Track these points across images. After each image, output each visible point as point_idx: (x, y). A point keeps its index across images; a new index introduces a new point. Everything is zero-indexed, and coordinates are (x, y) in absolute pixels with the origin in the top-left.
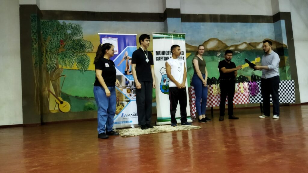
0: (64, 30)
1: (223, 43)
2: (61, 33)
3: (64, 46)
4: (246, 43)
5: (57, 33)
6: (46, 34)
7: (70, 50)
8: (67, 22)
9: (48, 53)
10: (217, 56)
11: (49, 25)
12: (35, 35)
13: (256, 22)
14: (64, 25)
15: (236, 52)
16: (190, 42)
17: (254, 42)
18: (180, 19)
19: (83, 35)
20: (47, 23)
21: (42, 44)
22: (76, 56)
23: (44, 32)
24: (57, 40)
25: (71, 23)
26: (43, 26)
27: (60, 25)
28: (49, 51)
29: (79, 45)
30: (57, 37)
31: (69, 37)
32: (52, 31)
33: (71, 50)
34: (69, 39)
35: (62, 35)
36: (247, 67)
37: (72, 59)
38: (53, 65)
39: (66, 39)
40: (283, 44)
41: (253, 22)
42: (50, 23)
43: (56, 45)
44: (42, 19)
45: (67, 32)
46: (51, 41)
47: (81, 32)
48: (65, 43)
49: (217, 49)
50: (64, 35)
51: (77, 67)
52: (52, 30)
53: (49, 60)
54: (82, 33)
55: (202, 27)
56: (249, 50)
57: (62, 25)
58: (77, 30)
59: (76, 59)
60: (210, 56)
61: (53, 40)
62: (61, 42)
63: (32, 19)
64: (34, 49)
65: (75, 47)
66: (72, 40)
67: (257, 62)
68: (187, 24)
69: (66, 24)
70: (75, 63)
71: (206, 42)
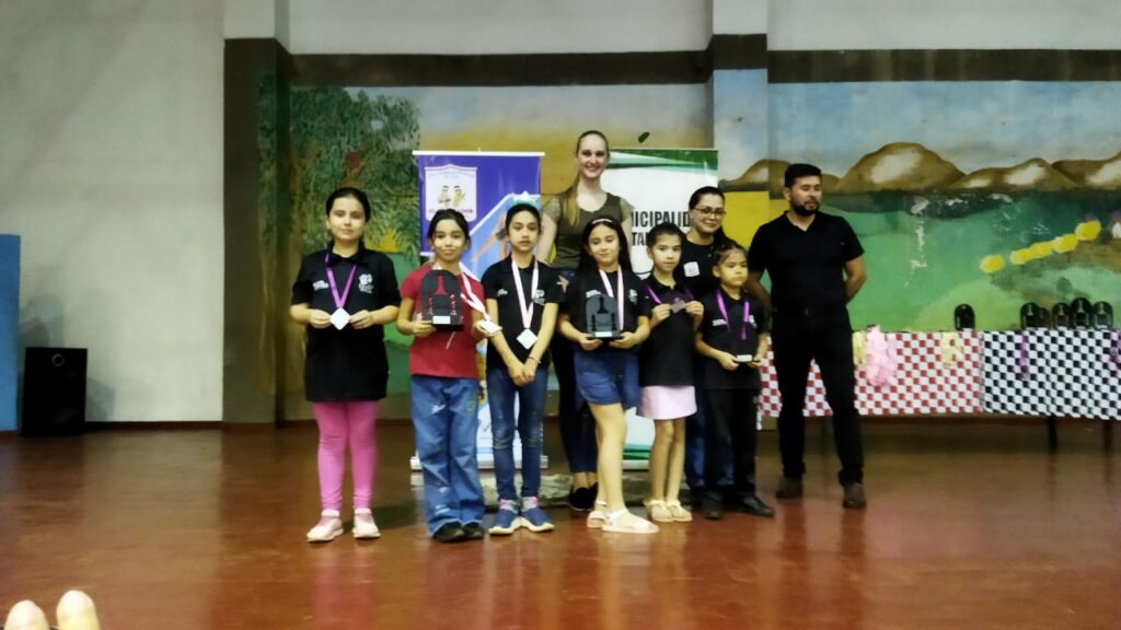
0: (361, 119)
1: (939, 160)
2: (352, 130)
3: (360, 174)
4: (1039, 162)
5: (339, 129)
6: (307, 133)
7: (375, 185)
8: (373, 94)
9: (309, 198)
10: (912, 214)
11: (315, 104)
12: (268, 140)
13: (1091, 78)
14: (362, 103)
15: (996, 197)
17: (1076, 157)
18: (763, 74)
19: (419, 137)
20: (311, 98)
21: (291, 166)
22: (395, 208)
23: (301, 126)
24: (338, 155)
25: (383, 97)
26: (298, 105)
27: (350, 102)
28: (312, 189)
29: (405, 171)
30: (339, 144)
31: (374, 144)
32: (323, 124)
33: (381, 187)
34: (375, 149)
35: (355, 136)
36: (1038, 257)
37: (382, 217)
38: (323, 237)
39: (367, 151)
41: (1076, 77)
42: (319, 97)
43: (334, 170)
44: (295, 83)
45: (370, 126)
46: (319, 155)
47: (414, 127)
48: (362, 164)
49: (913, 186)
50: (359, 137)
51: (394, 242)
52: (324, 120)
53: (310, 218)
54: (418, 127)
55: (856, 99)
56: (1052, 190)
57: (356, 104)
58: (401, 119)
59: (393, 218)
60: (882, 211)
61: (328, 152)
62: (352, 159)
63: (261, 85)
64: (263, 185)
65: (393, 177)
66: (383, 152)
67: (1083, 238)
68: (798, 90)
69: (367, 99)
70: (390, 230)
71: (870, 159)
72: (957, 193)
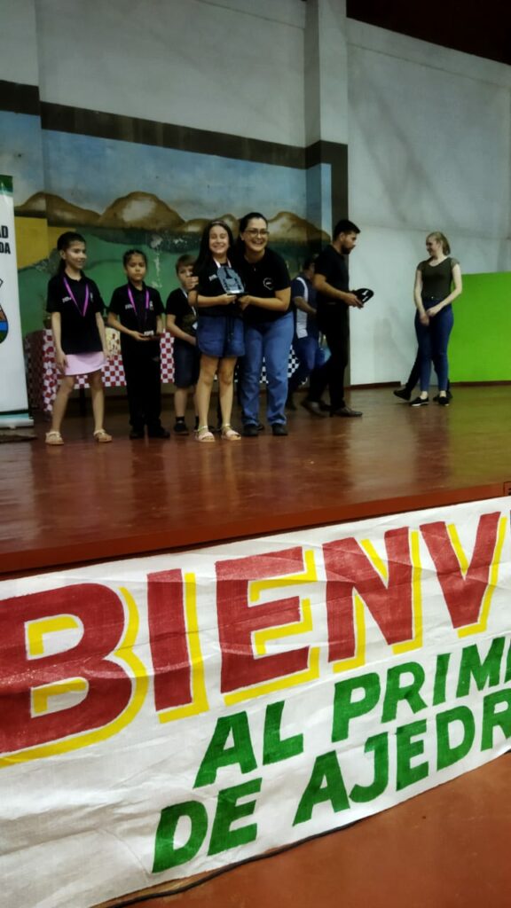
1: (168, 210)
4: (230, 217)
10: (151, 248)
13: (261, 161)
16: (72, 194)
18: (37, 120)
40: (320, 232)
41: (253, 159)
49: (152, 226)
55: (109, 152)
68: (64, 137)
71: (121, 202)
72: (180, 235)
